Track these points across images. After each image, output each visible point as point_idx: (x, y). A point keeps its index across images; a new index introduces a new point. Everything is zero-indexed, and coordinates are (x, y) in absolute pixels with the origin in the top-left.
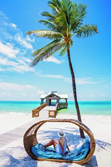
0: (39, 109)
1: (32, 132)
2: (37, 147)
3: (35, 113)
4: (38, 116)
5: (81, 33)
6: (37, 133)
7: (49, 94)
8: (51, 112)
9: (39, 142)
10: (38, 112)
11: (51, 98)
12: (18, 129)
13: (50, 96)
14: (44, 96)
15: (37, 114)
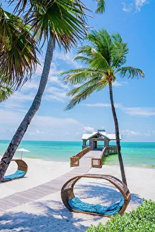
0: (80, 155)
1: (69, 186)
2: (73, 200)
3: (74, 161)
4: (78, 165)
5: (126, 71)
6: (74, 187)
7: (94, 133)
8: (94, 161)
9: (76, 196)
10: (78, 160)
11: (96, 139)
12: (54, 182)
13: (96, 136)
14: (86, 136)
15: (77, 163)
